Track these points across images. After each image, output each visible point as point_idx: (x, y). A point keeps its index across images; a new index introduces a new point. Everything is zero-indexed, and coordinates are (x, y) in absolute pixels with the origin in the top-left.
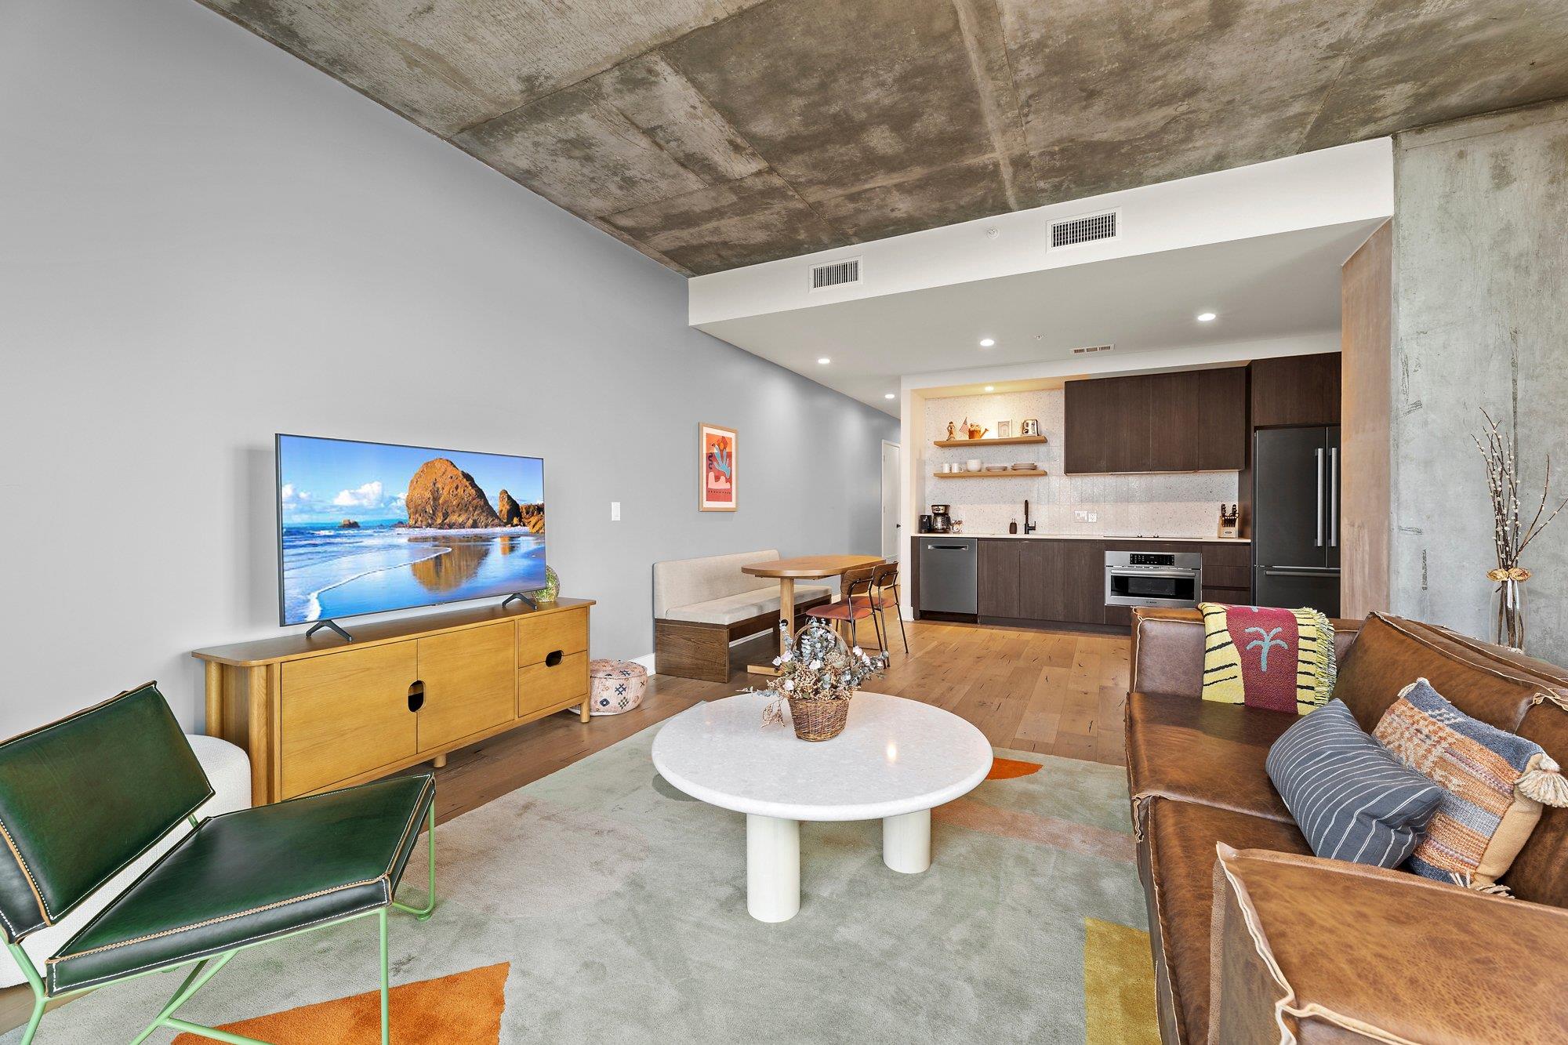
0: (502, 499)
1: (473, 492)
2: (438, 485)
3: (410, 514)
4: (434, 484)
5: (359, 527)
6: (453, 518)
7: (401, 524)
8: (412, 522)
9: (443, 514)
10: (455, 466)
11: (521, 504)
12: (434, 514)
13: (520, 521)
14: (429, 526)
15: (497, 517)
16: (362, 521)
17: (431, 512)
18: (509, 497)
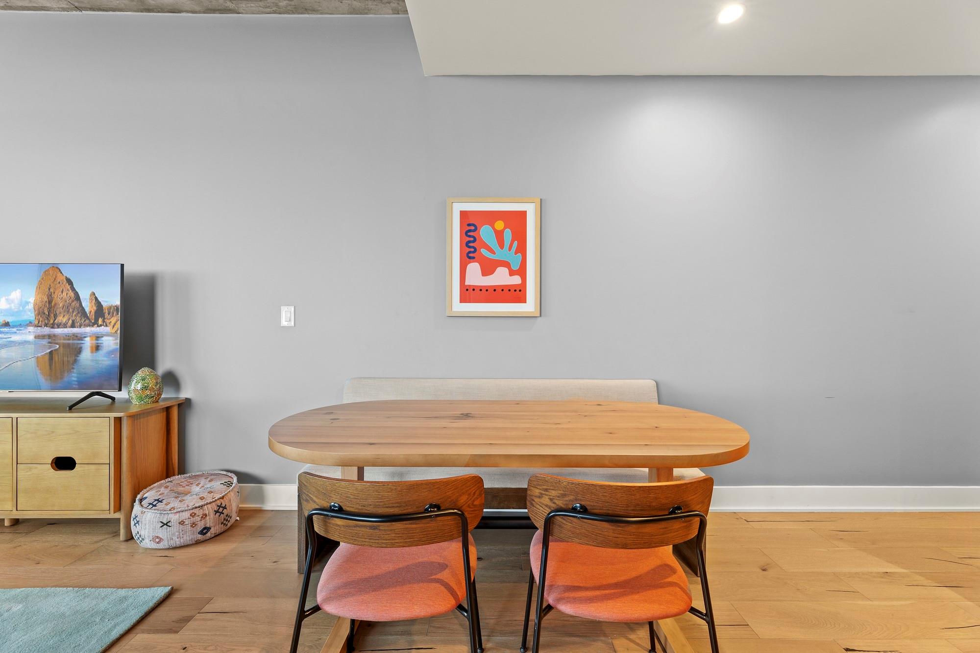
0: (91, 300)
1: (72, 294)
2: (52, 290)
3: (35, 315)
4: (49, 289)
5: (10, 326)
6: (61, 319)
7: (30, 324)
8: (37, 322)
9: (54, 315)
10: (61, 273)
11: (104, 305)
12: (49, 316)
13: (104, 321)
14: (46, 325)
15: (88, 318)
16: (11, 321)
17: (47, 314)
18: (96, 299)
